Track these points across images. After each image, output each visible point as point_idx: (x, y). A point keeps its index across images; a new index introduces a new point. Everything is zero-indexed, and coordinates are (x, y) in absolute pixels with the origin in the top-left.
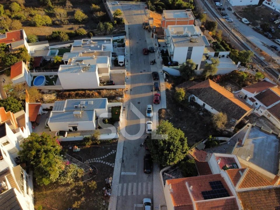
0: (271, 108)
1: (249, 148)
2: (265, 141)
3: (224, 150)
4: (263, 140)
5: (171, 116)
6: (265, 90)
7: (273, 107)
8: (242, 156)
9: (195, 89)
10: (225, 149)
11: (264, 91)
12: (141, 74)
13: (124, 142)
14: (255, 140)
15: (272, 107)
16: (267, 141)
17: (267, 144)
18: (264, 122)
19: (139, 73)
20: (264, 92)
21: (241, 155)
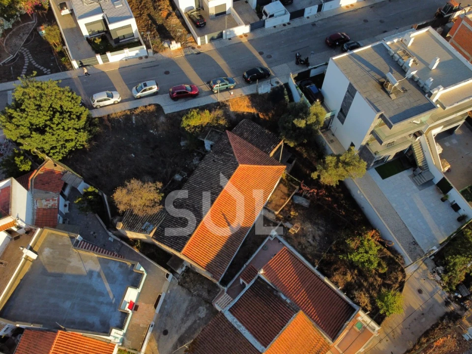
0: (227, 321)
1: (71, 264)
2: (101, 299)
3: (92, 233)
4: (101, 294)
5: (157, 131)
6: (288, 301)
7: (233, 326)
8: (51, 250)
9: (229, 143)
10: (94, 233)
11: (283, 297)
12: (256, 54)
13: (70, 78)
14: (99, 276)
15: (230, 324)
16: (102, 303)
17: (92, 304)
18: (200, 318)
19: (257, 50)
20: (280, 297)
21: (53, 249)
